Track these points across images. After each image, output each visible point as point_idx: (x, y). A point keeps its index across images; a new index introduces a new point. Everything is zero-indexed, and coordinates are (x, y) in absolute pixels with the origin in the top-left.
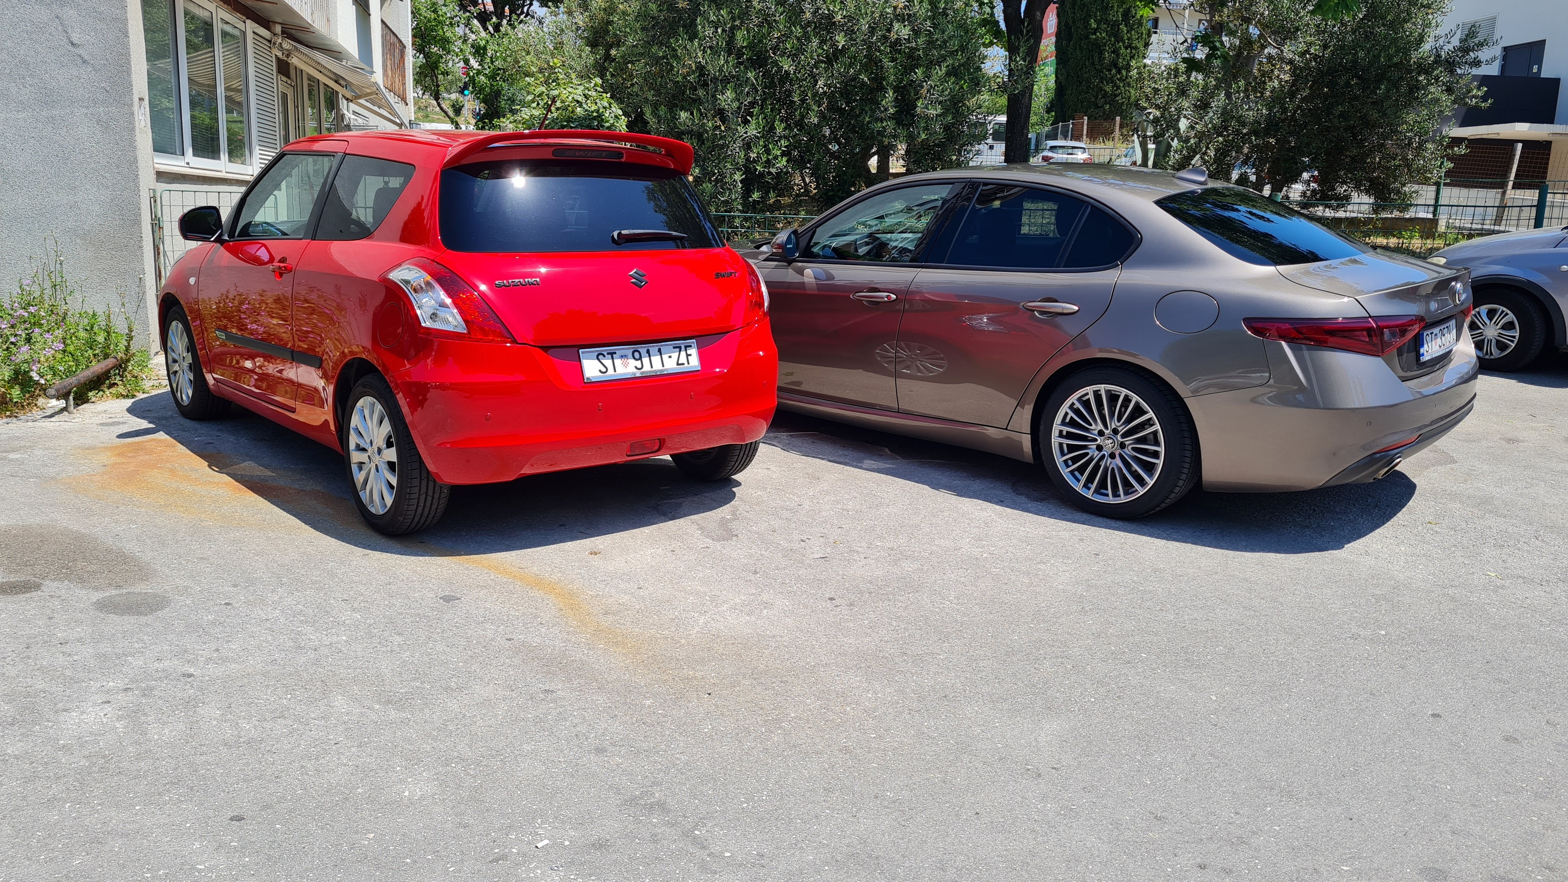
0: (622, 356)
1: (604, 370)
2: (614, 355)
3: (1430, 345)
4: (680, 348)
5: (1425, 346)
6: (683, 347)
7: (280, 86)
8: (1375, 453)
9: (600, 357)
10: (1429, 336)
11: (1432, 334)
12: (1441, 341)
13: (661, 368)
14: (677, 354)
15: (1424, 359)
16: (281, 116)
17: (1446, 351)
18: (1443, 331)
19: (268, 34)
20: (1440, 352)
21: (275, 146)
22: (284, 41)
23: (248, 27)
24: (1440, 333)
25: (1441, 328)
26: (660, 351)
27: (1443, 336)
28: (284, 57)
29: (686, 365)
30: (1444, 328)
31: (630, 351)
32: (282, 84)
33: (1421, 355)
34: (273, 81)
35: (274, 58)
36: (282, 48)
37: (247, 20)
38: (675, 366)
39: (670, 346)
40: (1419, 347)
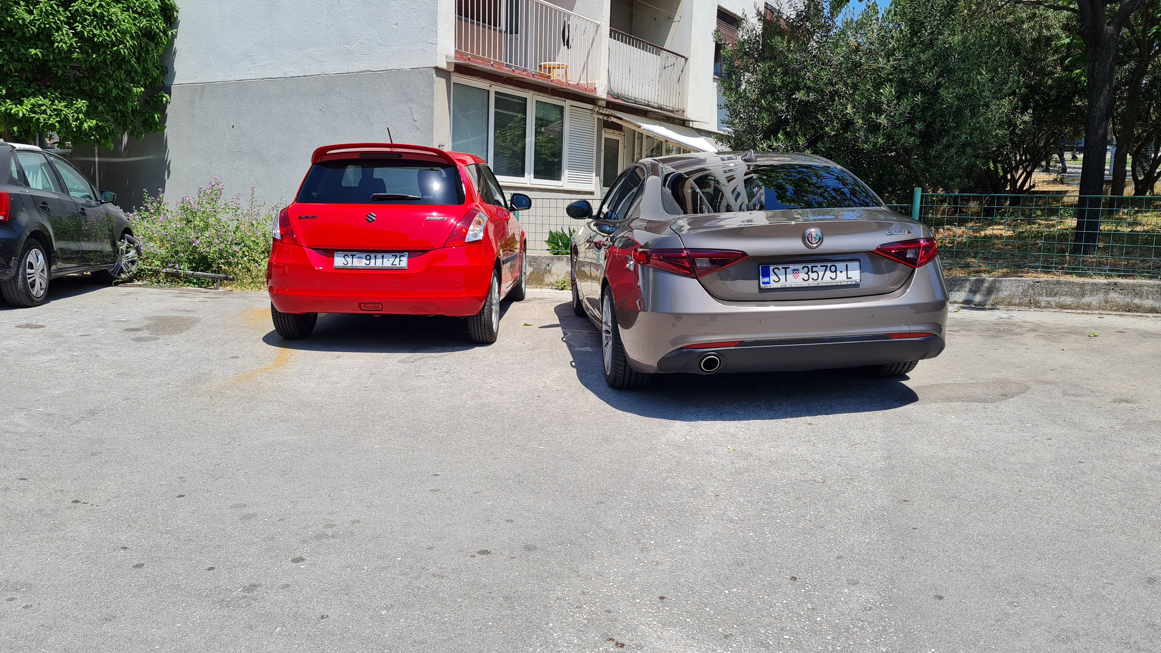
0: (359, 257)
1: (346, 263)
2: (354, 257)
3: (782, 277)
4: (396, 256)
5: (771, 277)
6: (398, 256)
7: (604, 135)
8: (681, 348)
9: (346, 256)
10: (779, 270)
11: (786, 268)
12: (807, 276)
13: (381, 265)
14: (394, 259)
15: (768, 286)
16: (603, 153)
17: (821, 285)
18: (813, 268)
19: (590, 106)
20: (805, 284)
21: (591, 170)
22: (602, 110)
23: (567, 104)
24: (806, 269)
25: (810, 266)
26: (383, 257)
27: (813, 272)
28: (605, 118)
29: (398, 265)
30: (817, 266)
31: (364, 255)
32: (609, 134)
33: (763, 283)
34: (593, 133)
35: (596, 119)
36: (602, 114)
37: (567, 100)
38: (391, 266)
39: (390, 255)
40: (761, 276)
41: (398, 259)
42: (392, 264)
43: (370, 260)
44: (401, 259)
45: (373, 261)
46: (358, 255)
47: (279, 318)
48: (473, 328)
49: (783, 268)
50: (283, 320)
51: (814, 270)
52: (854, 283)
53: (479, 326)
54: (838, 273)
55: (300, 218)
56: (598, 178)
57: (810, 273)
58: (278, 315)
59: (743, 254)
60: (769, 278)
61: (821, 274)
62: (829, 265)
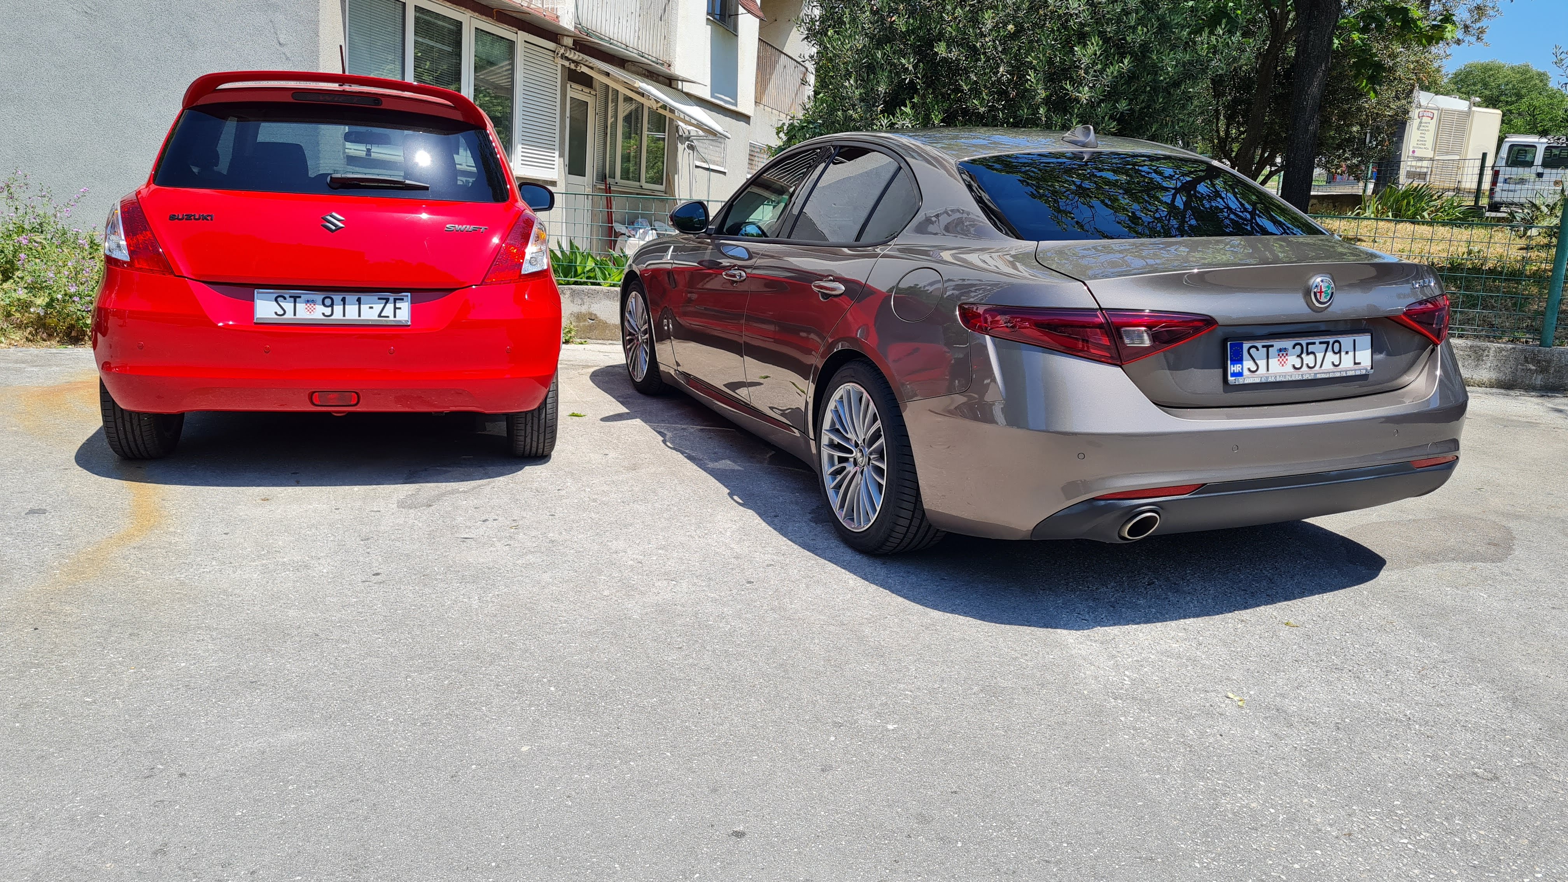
0: (308, 301)
1: (281, 312)
2: (298, 300)
3: (1262, 363)
4: (387, 300)
5: (1244, 363)
6: (391, 299)
7: (570, 94)
8: (1094, 499)
9: (279, 299)
10: (1258, 350)
11: (1268, 347)
12: (1299, 360)
13: (357, 317)
14: (382, 306)
15: (1241, 381)
16: (568, 121)
17: (1319, 376)
18: (1309, 346)
19: (551, 45)
20: (1297, 376)
21: (553, 147)
22: (569, 52)
23: (521, 38)
24: (1298, 348)
25: (1304, 342)
26: (359, 300)
27: (1308, 354)
28: (573, 66)
29: (392, 318)
30: (1314, 343)
31: (319, 297)
32: (576, 92)
33: (1233, 375)
34: (554, 88)
35: (559, 67)
36: (567, 59)
37: (519, 32)
38: (377, 318)
39: (374, 297)
40: (1229, 362)
41: (390, 306)
42: (380, 316)
43: (332, 305)
44: (398, 305)
45: (338, 309)
46: (306, 295)
47: (119, 421)
48: (523, 433)
49: (1263, 347)
50: (128, 425)
51: (1310, 351)
52: (1364, 372)
53: (536, 428)
54: (1343, 354)
55: (172, 218)
56: (562, 159)
57: (1304, 356)
58: (119, 414)
59: (1208, 322)
60: (1242, 364)
61: (1320, 356)
62: (1331, 341)
